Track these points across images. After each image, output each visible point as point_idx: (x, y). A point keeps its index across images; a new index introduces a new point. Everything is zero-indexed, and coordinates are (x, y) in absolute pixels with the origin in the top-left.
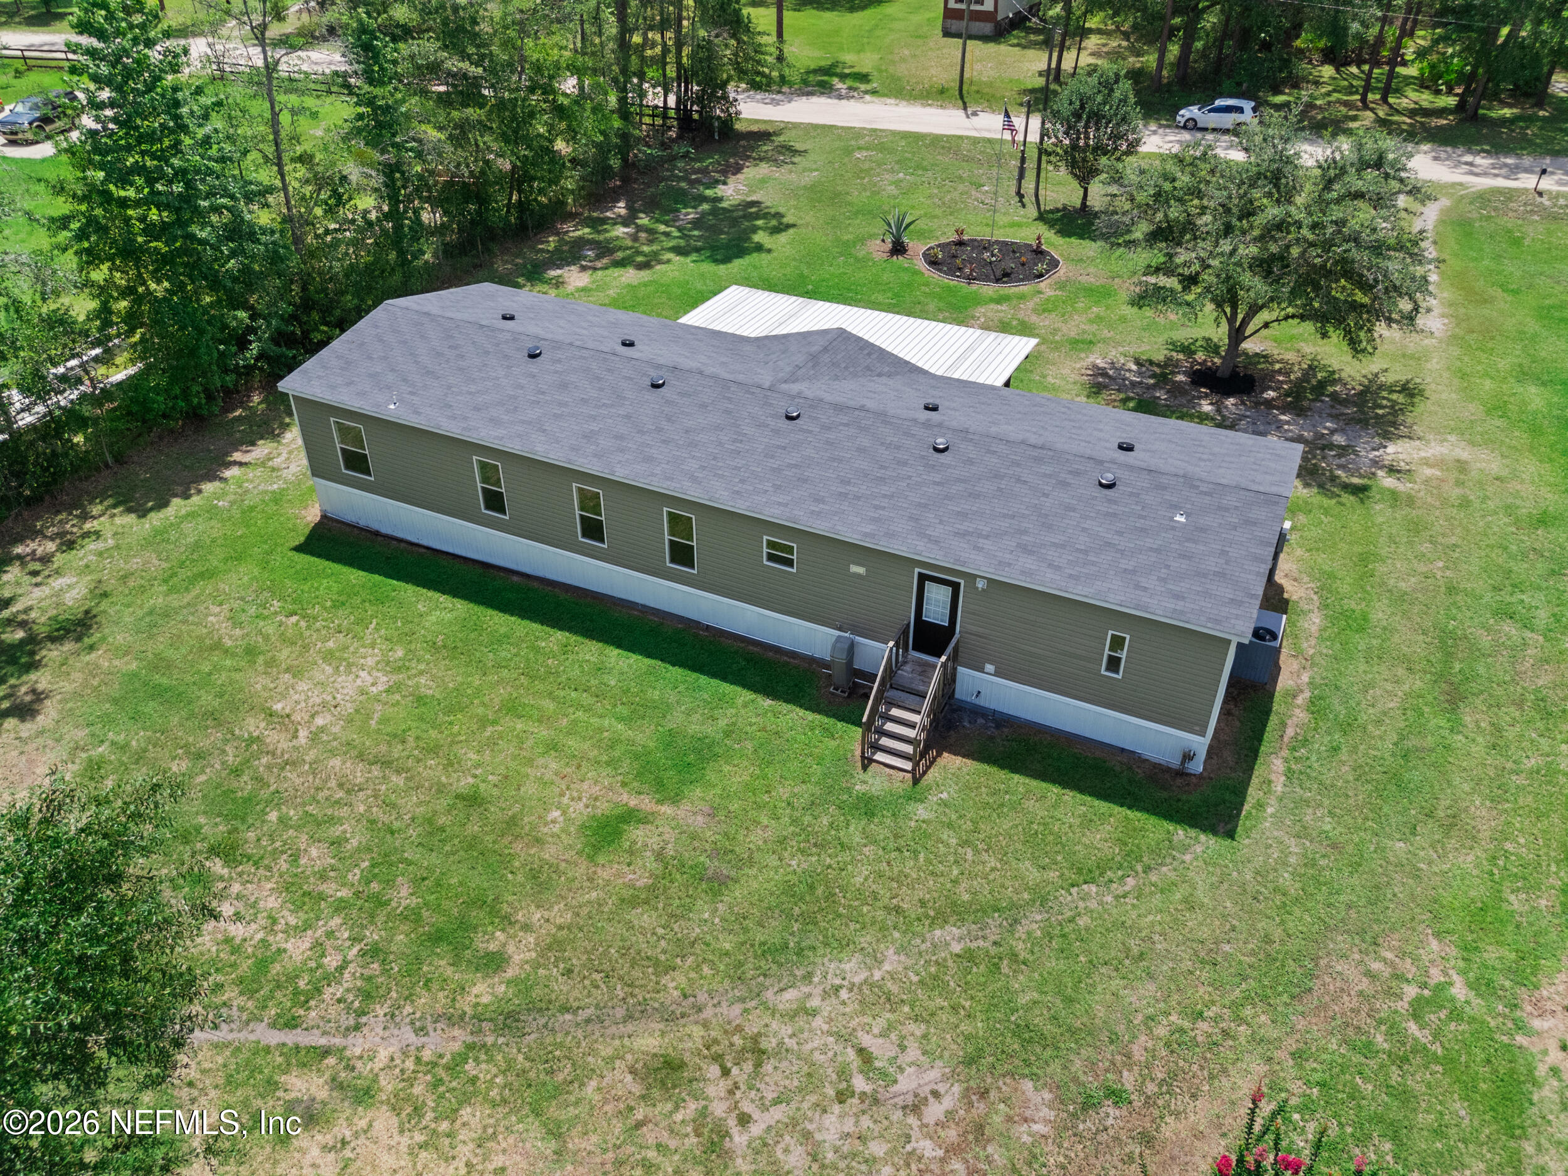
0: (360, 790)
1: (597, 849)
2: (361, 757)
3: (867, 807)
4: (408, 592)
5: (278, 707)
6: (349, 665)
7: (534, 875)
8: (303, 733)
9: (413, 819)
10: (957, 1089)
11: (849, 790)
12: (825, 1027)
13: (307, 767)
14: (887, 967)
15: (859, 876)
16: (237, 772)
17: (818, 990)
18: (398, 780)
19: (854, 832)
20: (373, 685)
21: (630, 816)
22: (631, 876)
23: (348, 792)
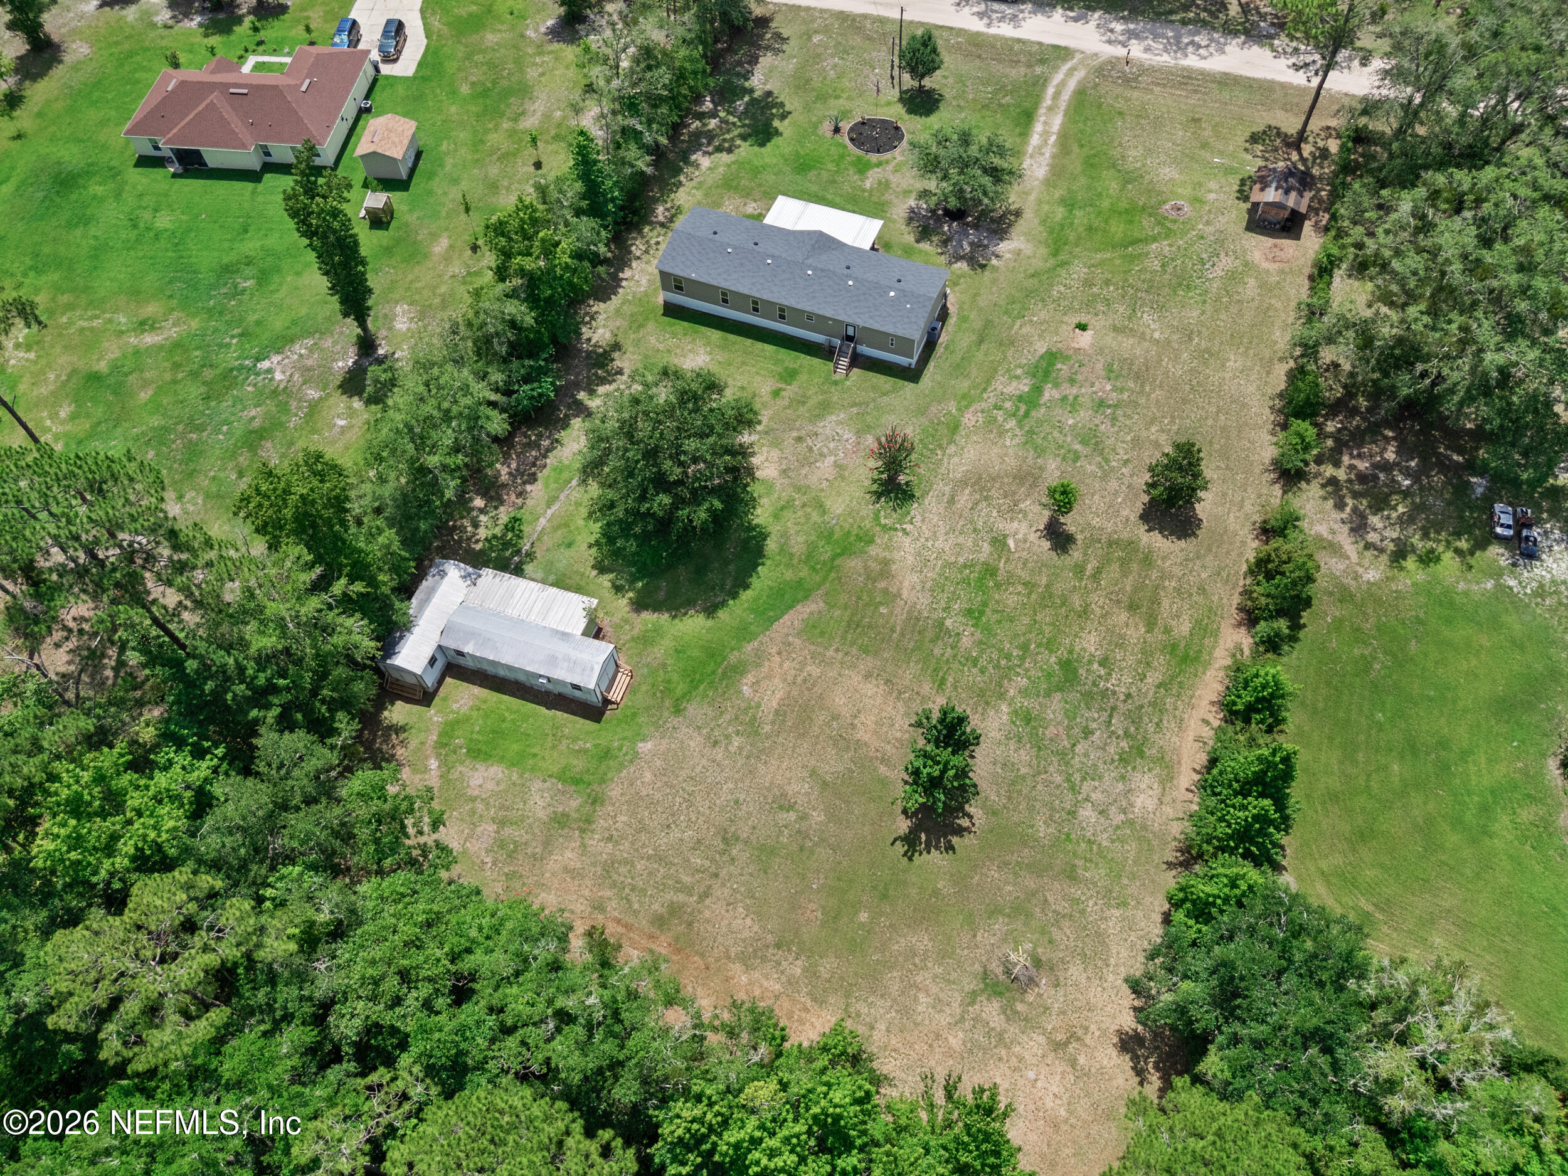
1: (775, 397)
3: (836, 383)
4: (703, 329)
6: (697, 352)
11: (831, 377)
12: (829, 429)
14: (841, 417)
15: (834, 398)
17: (828, 422)
19: (833, 389)
21: (780, 389)
22: (784, 403)
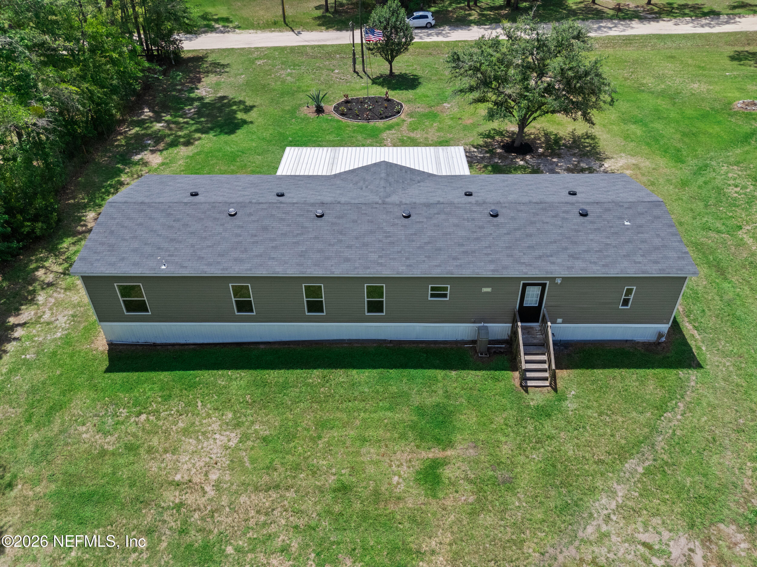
0: (273, 510)
1: (433, 490)
2: (257, 489)
3: (544, 412)
4: (206, 375)
5: (178, 477)
6: (204, 434)
7: (413, 520)
8: (208, 488)
9: (318, 515)
10: (697, 543)
11: (528, 406)
12: (619, 539)
13: (227, 509)
14: (620, 494)
15: (570, 450)
16: (183, 532)
17: (601, 522)
18: (291, 494)
19: (548, 427)
20: (229, 440)
21: (435, 464)
22: (463, 498)
23: (267, 514)
